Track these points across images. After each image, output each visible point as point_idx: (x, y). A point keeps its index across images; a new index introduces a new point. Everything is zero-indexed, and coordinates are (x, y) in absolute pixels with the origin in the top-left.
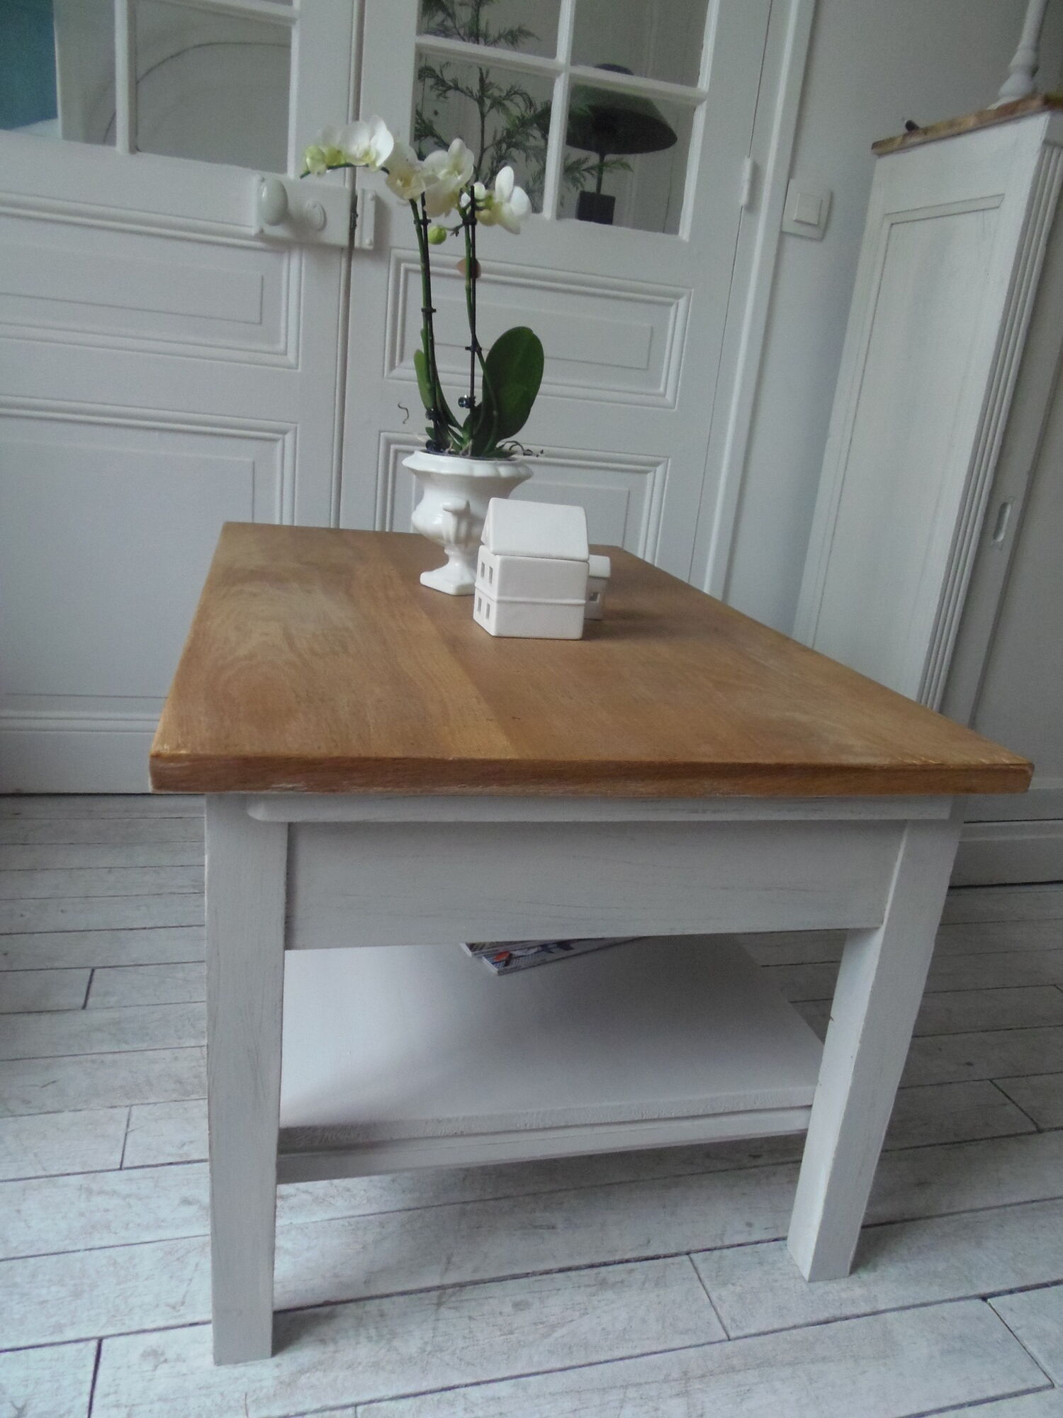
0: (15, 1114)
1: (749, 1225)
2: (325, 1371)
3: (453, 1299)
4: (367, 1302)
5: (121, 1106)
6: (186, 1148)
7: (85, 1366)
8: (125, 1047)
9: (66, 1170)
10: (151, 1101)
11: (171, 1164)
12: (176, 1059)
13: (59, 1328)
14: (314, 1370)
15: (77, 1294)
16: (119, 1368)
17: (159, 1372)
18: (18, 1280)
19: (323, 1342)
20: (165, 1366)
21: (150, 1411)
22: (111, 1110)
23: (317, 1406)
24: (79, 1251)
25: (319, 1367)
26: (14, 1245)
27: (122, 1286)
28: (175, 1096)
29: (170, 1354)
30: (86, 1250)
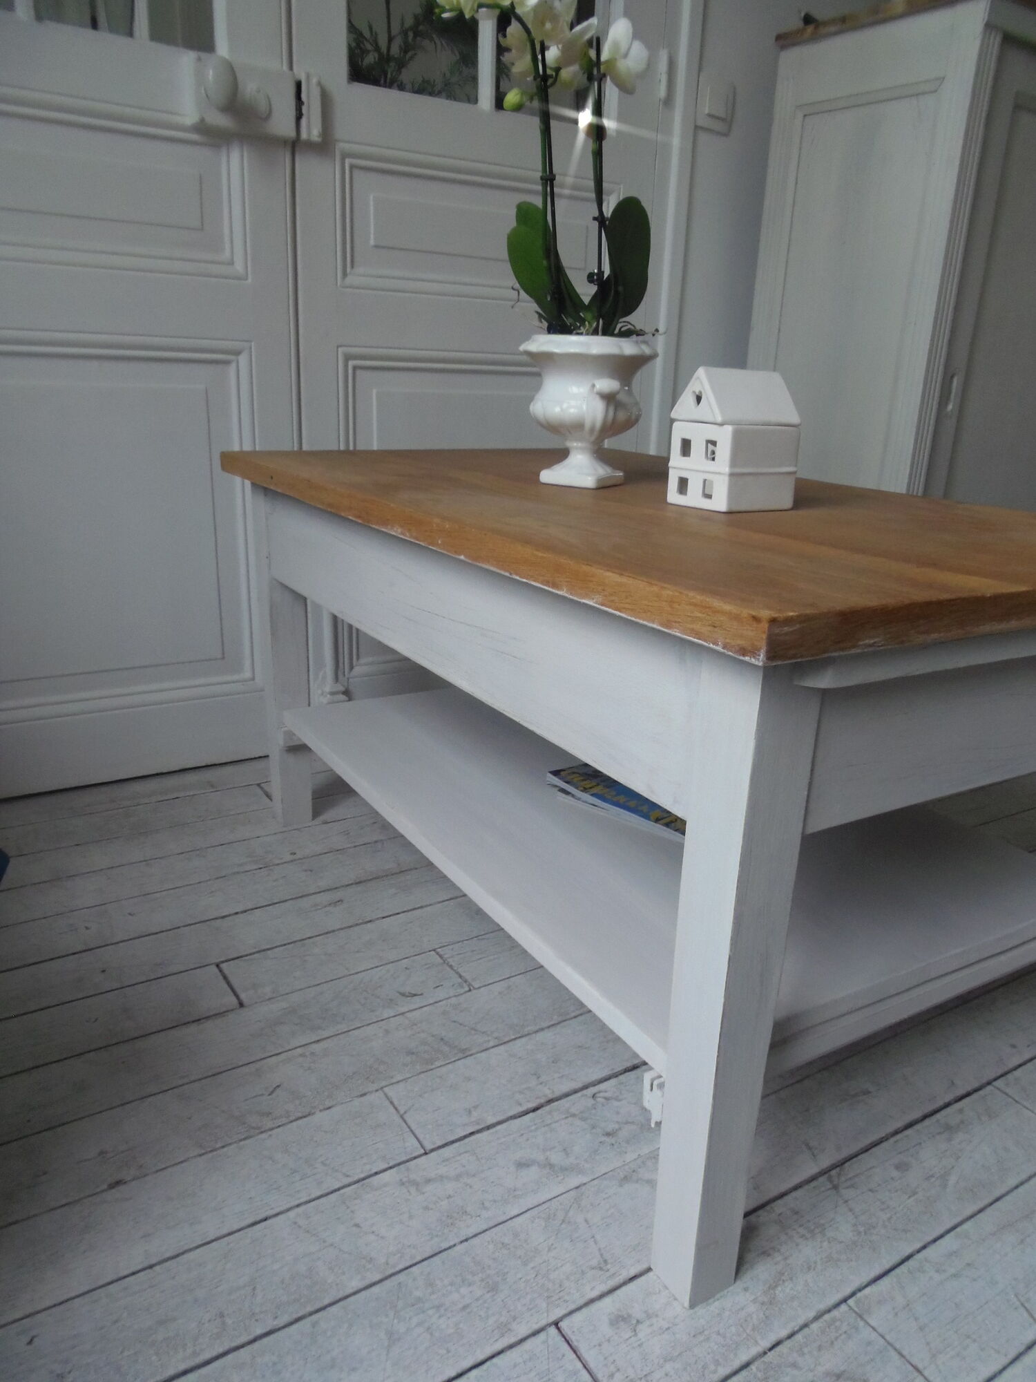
0: (263, 1130)
1: (1014, 1046)
2: (791, 1279)
3: (843, 1179)
4: (773, 1205)
5: (371, 1092)
6: (475, 1114)
7: (563, 1356)
8: (326, 1034)
9: (370, 1170)
10: (399, 1078)
11: (472, 1134)
12: (387, 1032)
13: (504, 1328)
14: (781, 1282)
15: (493, 1289)
16: (600, 1345)
17: (641, 1335)
18: (418, 1294)
19: (766, 1253)
20: (640, 1327)
21: (667, 1375)
22: (362, 1099)
23: (812, 1314)
24: (455, 1245)
25: (783, 1278)
26: (383, 1260)
27: (532, 1265)
28: (418, 1068)
29: (637, 1312)
30: (461, 1242)
